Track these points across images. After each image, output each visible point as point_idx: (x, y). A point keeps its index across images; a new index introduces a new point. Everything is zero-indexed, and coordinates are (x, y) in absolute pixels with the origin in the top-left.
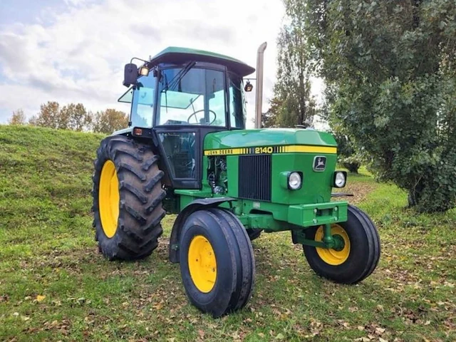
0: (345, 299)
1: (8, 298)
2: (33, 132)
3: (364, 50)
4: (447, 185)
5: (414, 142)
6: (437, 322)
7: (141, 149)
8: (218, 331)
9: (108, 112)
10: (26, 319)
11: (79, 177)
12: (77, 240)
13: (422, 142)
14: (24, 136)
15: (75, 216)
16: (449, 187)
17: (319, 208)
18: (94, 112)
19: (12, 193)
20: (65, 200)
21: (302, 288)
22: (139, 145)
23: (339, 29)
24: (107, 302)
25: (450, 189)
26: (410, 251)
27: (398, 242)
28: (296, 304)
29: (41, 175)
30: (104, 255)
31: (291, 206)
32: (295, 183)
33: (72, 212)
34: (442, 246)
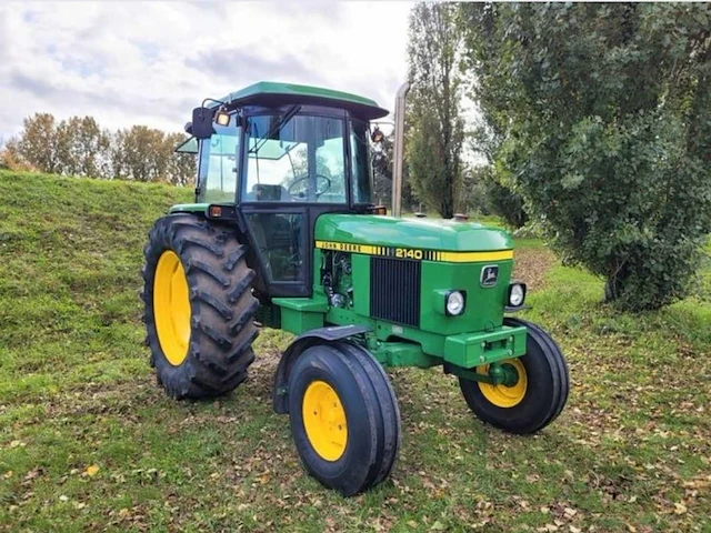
0: (521, 462)
1: (44, 471)
2: (30, 182)
3: (550, 73)
4: (662, 272)
5: (617, 209)
6: (646, 499)
7: (220, 237)
8: (353, 518)
9: (136, 131)
10: (81, 505)
11: (110, 258)
12: (120, 363)
13: (629, 210)
14: (17, 190)
15: (111, 323)
16: (665, 275)
17: (489, 341)
18: (114, 131)
19: (10, 288)
20: (93, 297)
21: (460, 445)
22: (217, 230)
23: (512, 36)
24: (189, 474)
25: (667, 278)
26: (608, 377)
27: (591, 361)
28: (454, 470)
29: (50, 255)
30: (167, 391)
31: (448, 338)
32: (455, 306)
33: (106, 317)
34: (653, 366)
